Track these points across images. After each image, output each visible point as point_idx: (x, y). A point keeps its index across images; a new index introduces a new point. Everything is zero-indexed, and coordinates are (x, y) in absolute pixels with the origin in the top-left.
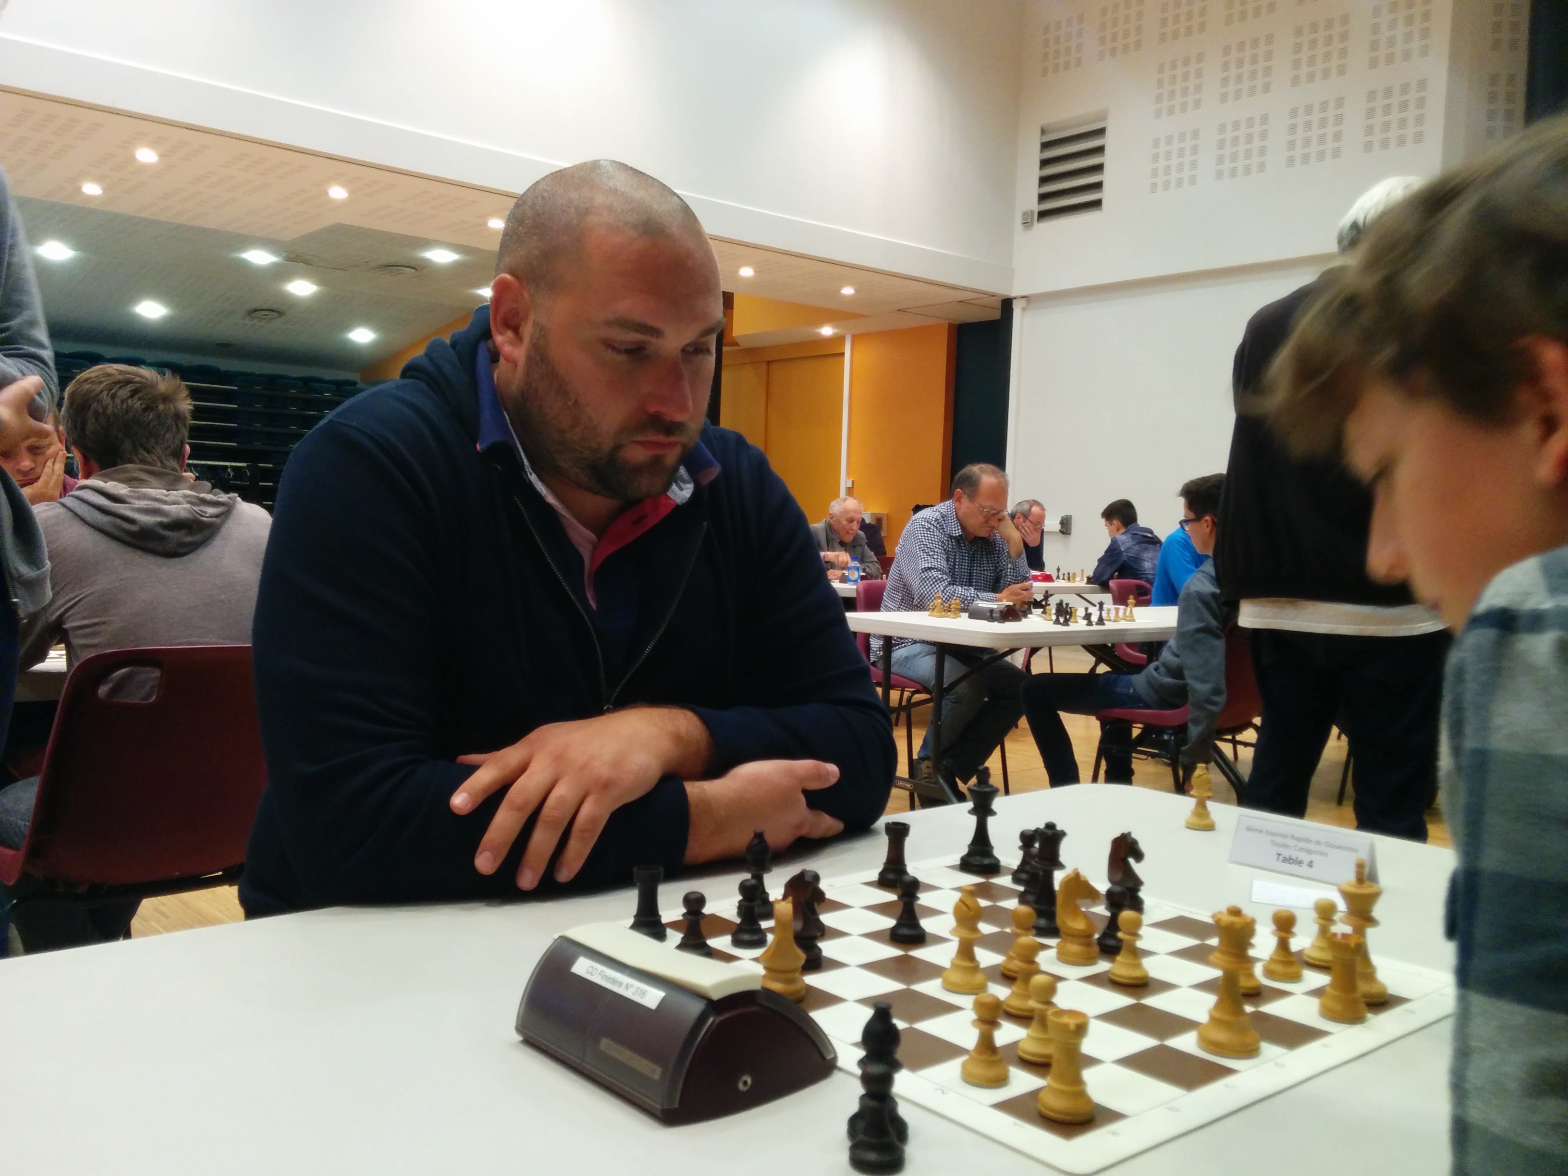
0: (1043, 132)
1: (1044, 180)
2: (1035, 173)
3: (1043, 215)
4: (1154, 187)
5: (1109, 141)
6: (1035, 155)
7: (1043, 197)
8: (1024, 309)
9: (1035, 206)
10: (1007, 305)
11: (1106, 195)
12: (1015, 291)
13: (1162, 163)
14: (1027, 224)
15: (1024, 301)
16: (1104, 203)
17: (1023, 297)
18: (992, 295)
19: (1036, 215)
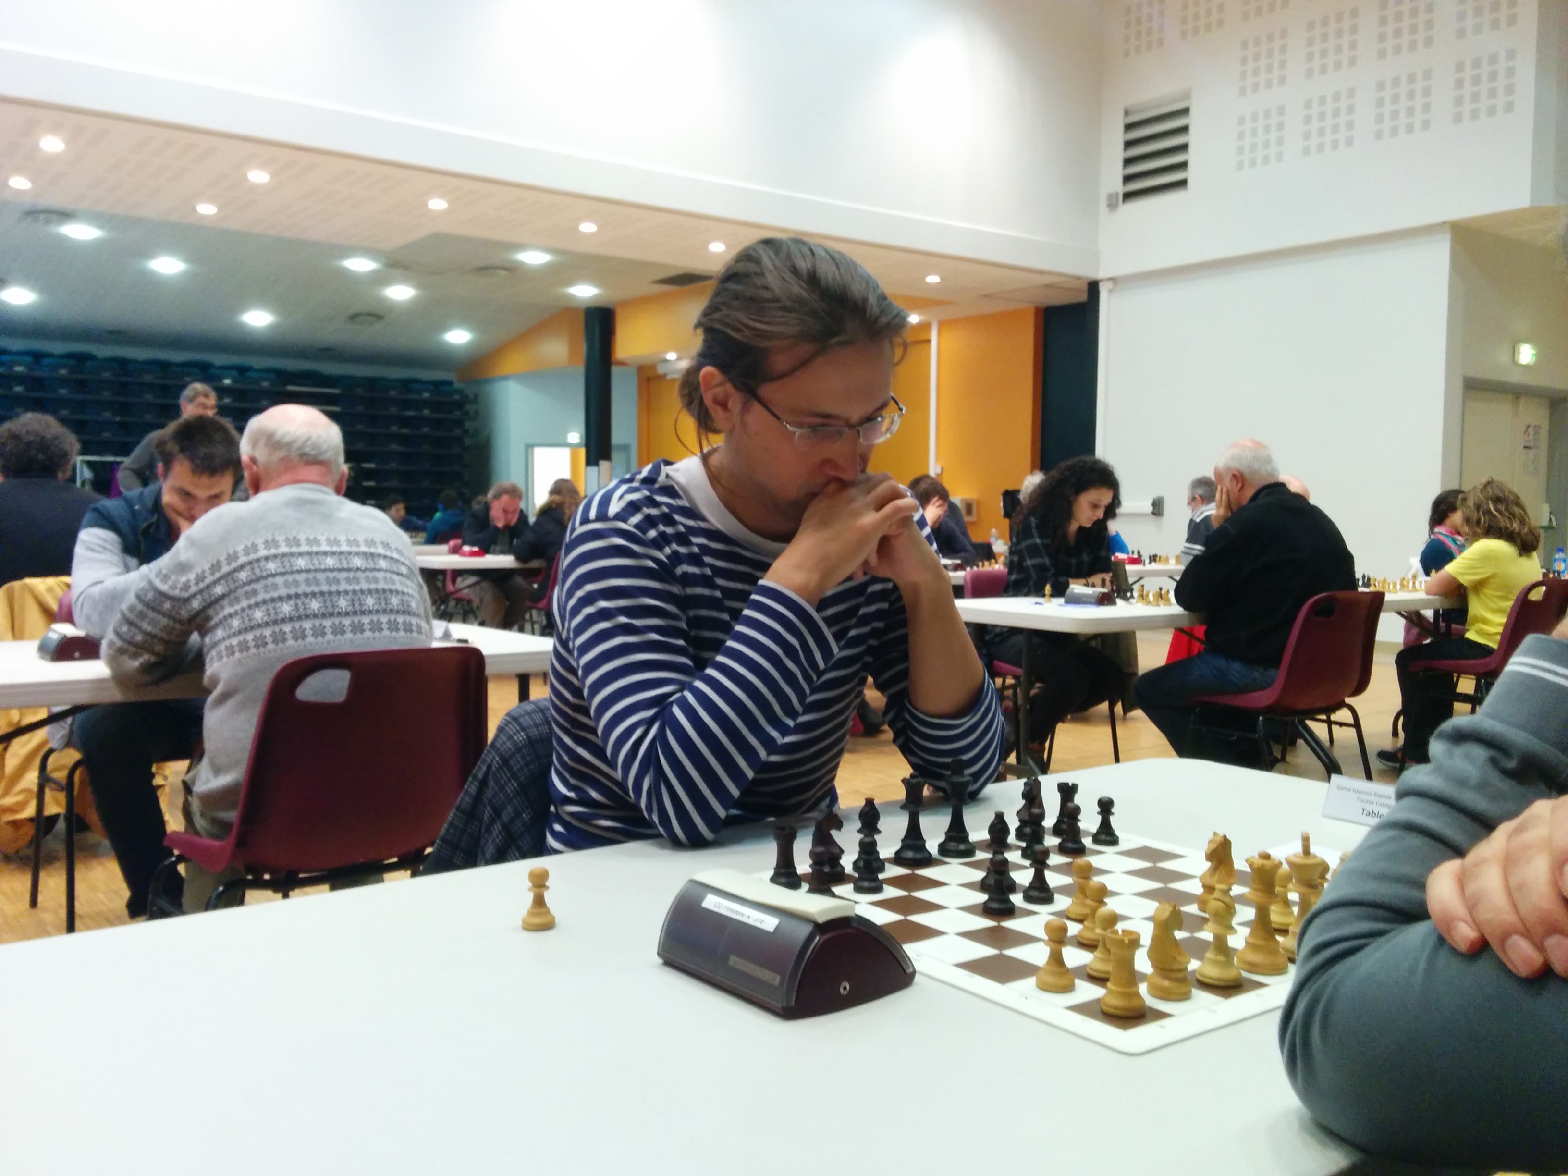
0: (1127, 113)
1: (1128, 162)
2: (1119, 154)
3: (1129, 196)
4: (1240, 166)
5: (1193, 120)
6: (1119, 137)
7: (1127, 179)
8: (1110, 291)
9: (1120, 188)
10: (1093, 287)
11: (1192, 174)
13: (1248, 141)
14: (1112, 205)
15: (1109, 285)
16: (1190, 183)
17: (1110, 279)
18: (1078, 278)
19: (1121, 198)
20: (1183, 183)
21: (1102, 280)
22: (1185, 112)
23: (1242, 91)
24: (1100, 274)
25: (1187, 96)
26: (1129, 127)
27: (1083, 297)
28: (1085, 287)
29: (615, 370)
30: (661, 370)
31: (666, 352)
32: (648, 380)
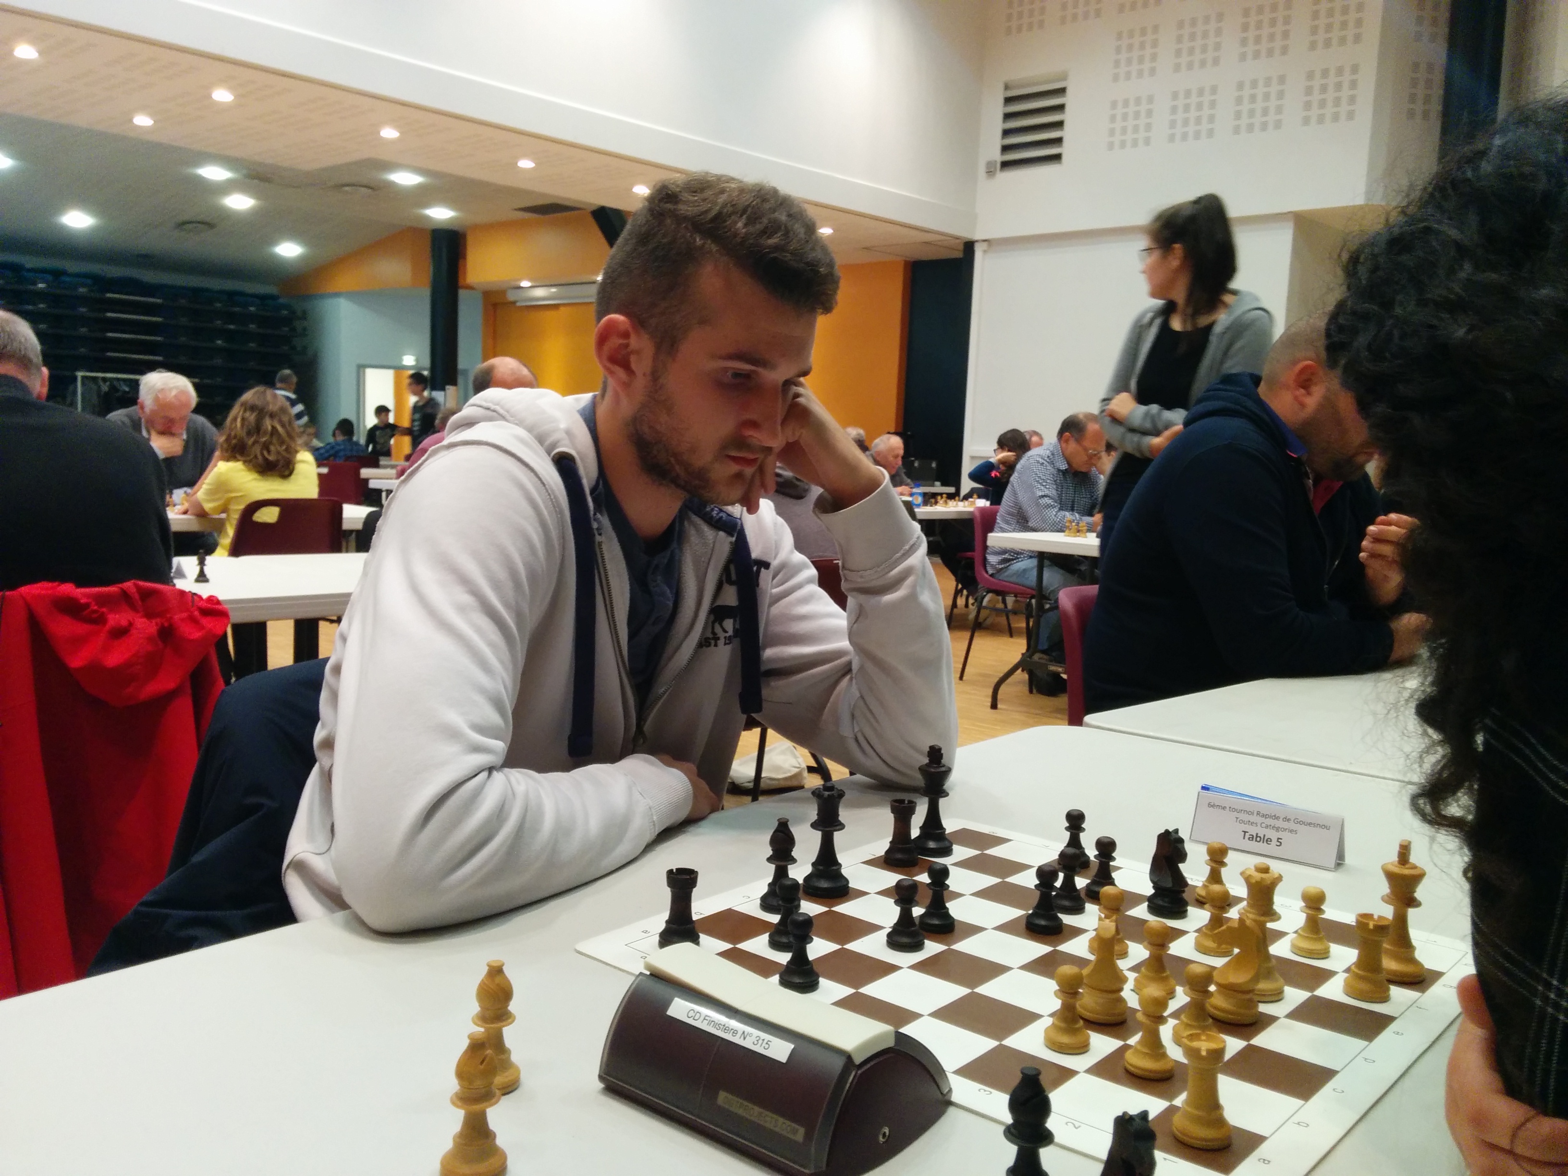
0: (1007, 87)
1: (1006, 133)
2: (998, 125)
3: (1005, 165)
4: (1111, 146)
5: (1068, 100)
6: (998, 109)
7: (1005, 149)
8: (985, 252)
9: (998, 157)
10: (969, 247)
11: (1065, 150)
13: (1119, 124)
14: (990, 173)
15: (985, 244)
16: (1064, 158)
17: (984, 241)
18: (957, 238)
19: (999, 165)
20: (1057, 158)
21: (977, 241)
22: (1062, 91)
23: (1116, 78)
24: (977, 236)
25: (1064, 77)
26: (1008, 100)
27: (959, 255)
28: (961, 247)
29: (462, 293)
30: (511, 296)
31: (521, 280)
32: (495, 305)
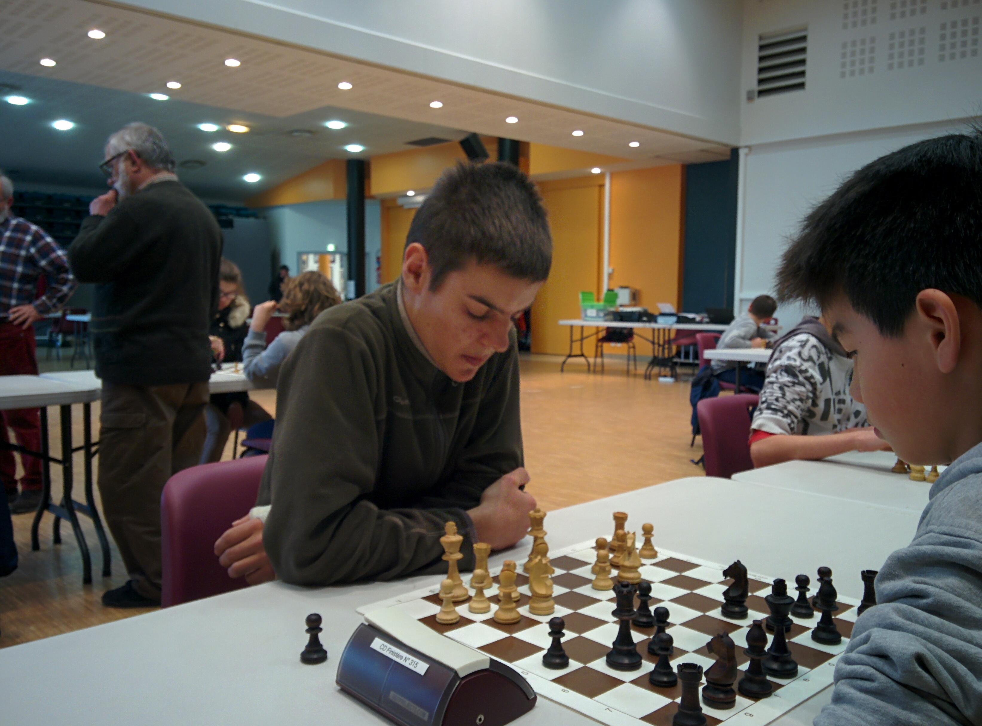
0: (761, 38)
1: (761, 70)
2: (755, 65)
3: (761, 93)
4: (843, 75)
5: (809, 44)
6: (755, 54)
7: (761, 81)
8: (747, 155)
9: (755, 87)
10: (735, 152)
11: (808, 79)
12: (742, 144)
13: (848, 59)
14: (750, 98)
15: (746, 150)
16: (807, 85)
17: (747, 147)
18: (726, 145)
19: (756, 93)
20: (801, 86)
21: (741, 147)
22: (803, 39)
23: (845, 26)
25: (805, 29)
26: (762, 48)
27: (728, 158)
28: (728, 153)
29: (368, 201)
30: (400, 201)
31: (407, 191)
32: (389, 208)
